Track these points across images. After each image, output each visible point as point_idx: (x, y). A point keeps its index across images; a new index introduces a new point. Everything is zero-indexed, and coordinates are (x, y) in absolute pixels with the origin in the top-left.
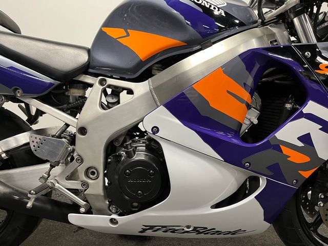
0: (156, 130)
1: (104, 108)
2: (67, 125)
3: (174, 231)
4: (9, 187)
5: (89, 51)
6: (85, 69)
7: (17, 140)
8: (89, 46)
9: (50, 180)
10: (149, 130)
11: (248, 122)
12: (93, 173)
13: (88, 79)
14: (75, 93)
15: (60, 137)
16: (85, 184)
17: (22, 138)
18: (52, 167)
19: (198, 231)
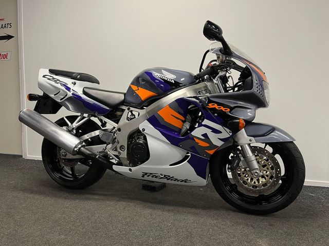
0: (144, 130)
1: (129, 120)
2: (114, 128)
3: (156, 177)
4: (90, 151)
5: (125, 94)
6: (123, 103)
7: (95, 133)
8: (126, 92)
9: (107, 150)
10: (141, 130)
11: (185, 128)
12: (123, 148)
13: (124, 107)
14: (119, 113)
15: (110, 132)
16: (119, 153)
17: (97, 133)
18: (107, 145)
19: (166, 178)
